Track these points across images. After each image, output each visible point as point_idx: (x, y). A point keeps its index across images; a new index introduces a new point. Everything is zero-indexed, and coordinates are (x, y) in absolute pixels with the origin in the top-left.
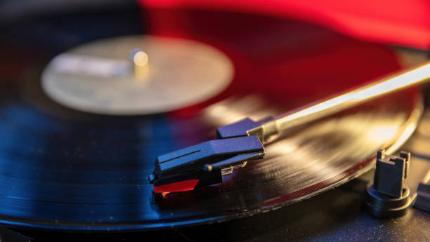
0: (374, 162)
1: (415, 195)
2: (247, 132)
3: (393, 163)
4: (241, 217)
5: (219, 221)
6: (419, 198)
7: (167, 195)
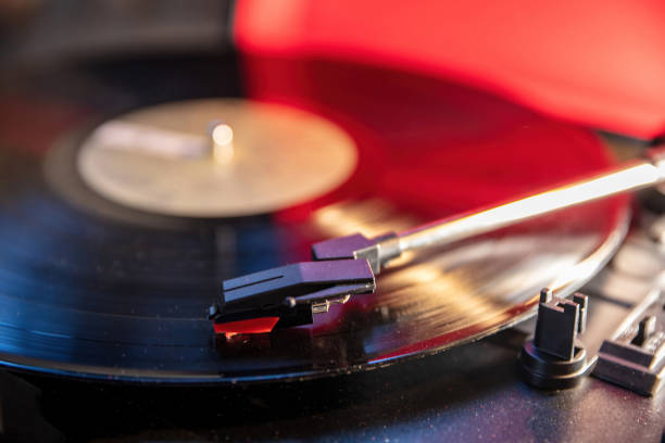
0: (536, 307)
1: (595, 358)
2: (355, 253)
3: (562, 310)
4: (333, 375)
5: (302, 379)
6: (601, 362)
7: (233, 337)
